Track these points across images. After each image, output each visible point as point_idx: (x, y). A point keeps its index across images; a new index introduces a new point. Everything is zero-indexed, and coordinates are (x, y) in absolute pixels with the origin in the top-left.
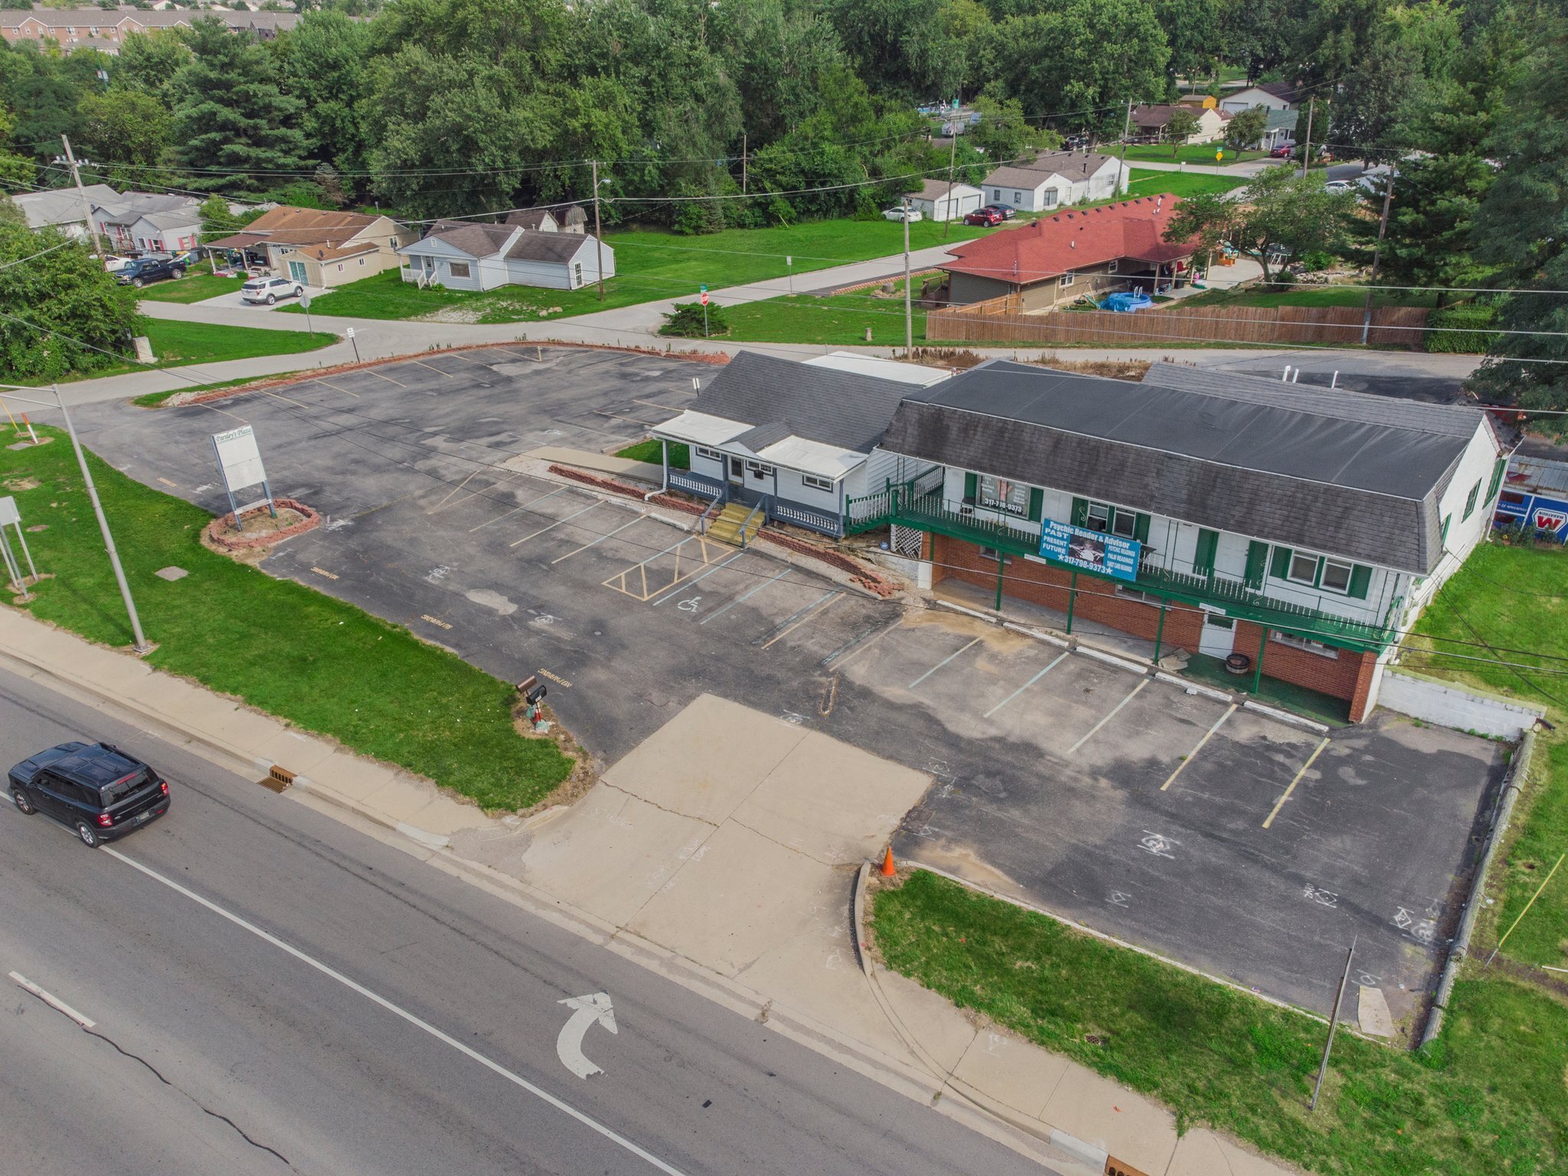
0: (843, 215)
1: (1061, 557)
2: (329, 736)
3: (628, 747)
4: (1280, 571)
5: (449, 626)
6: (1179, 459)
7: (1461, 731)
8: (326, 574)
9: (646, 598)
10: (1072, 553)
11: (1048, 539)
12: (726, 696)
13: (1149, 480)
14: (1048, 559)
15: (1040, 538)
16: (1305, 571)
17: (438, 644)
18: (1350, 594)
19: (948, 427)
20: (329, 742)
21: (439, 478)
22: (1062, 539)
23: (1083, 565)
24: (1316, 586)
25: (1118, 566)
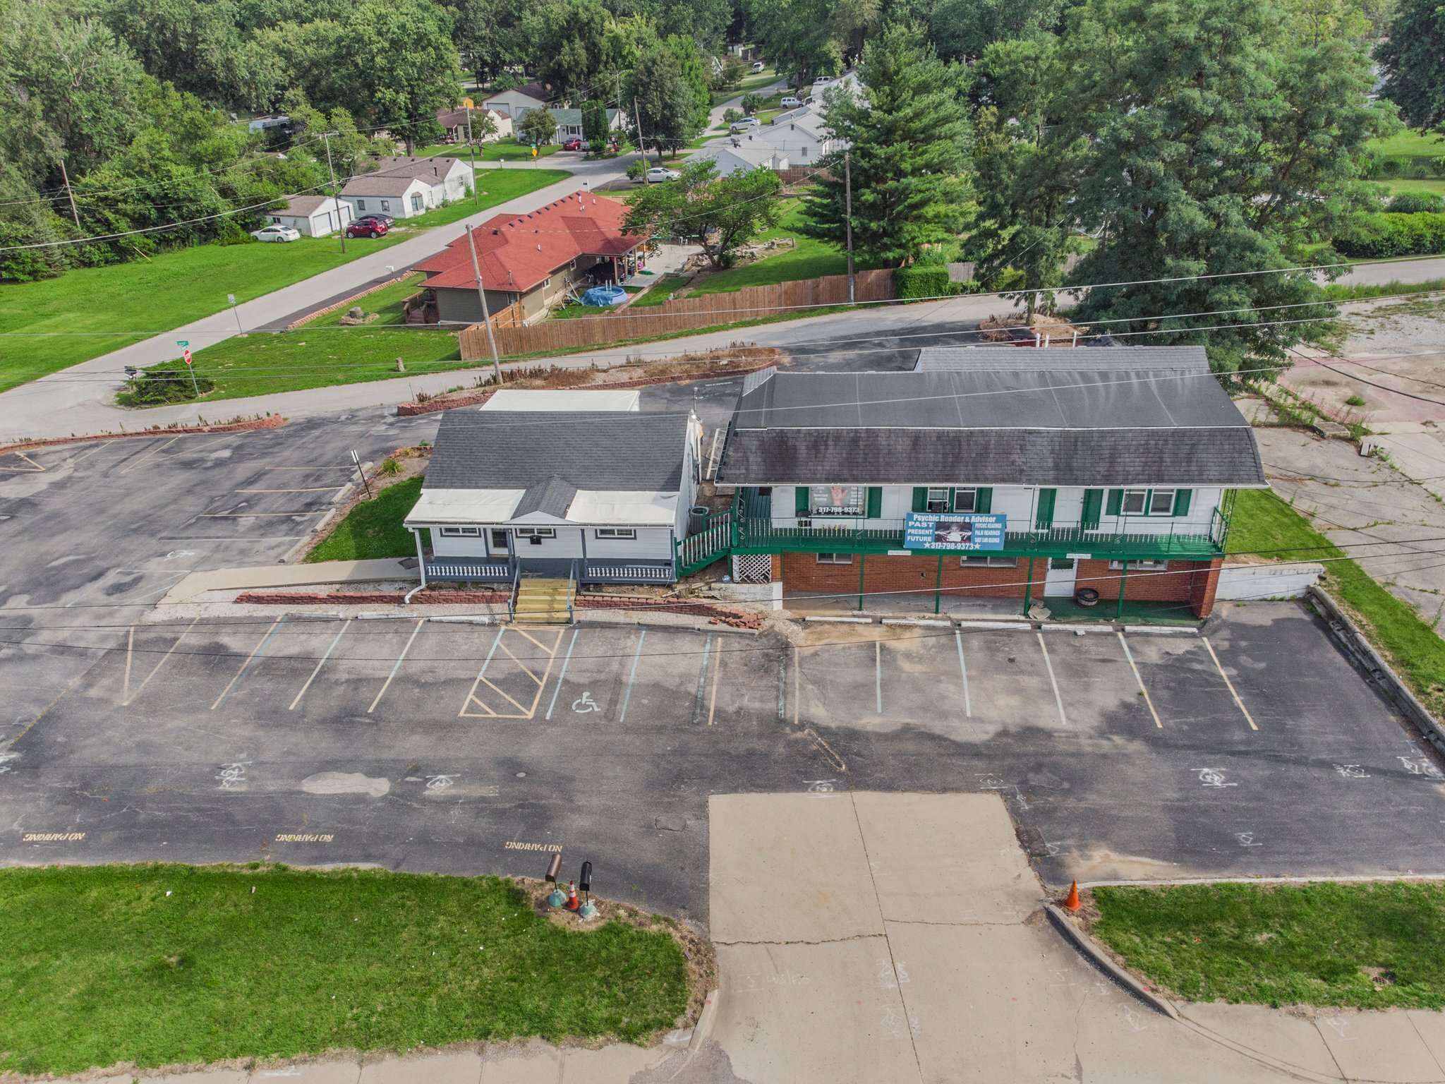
0: (204, 241)
1: (927, 545)
2: (332, 1050)
3: (704, 891)
4: (1114, 510)
5: (328, 838)
6: (1039, 432)
7: (1265, 600)
8: (56, 836)
9: (530, 715)
10: (939, 539)
11: (913, 531)
12: (734, 790)
13: (1014, 457)
14: (913, 550)
15: (902, 533)
16: (1135, 503)
17: (342, 866)
18: (1175, 514)
19: (795, 447)
20: (337, 1058)
21: (83, 653)
22: (928, 528)
23: (951, 547)
24: (1146, 514)
25: (985, 540)
